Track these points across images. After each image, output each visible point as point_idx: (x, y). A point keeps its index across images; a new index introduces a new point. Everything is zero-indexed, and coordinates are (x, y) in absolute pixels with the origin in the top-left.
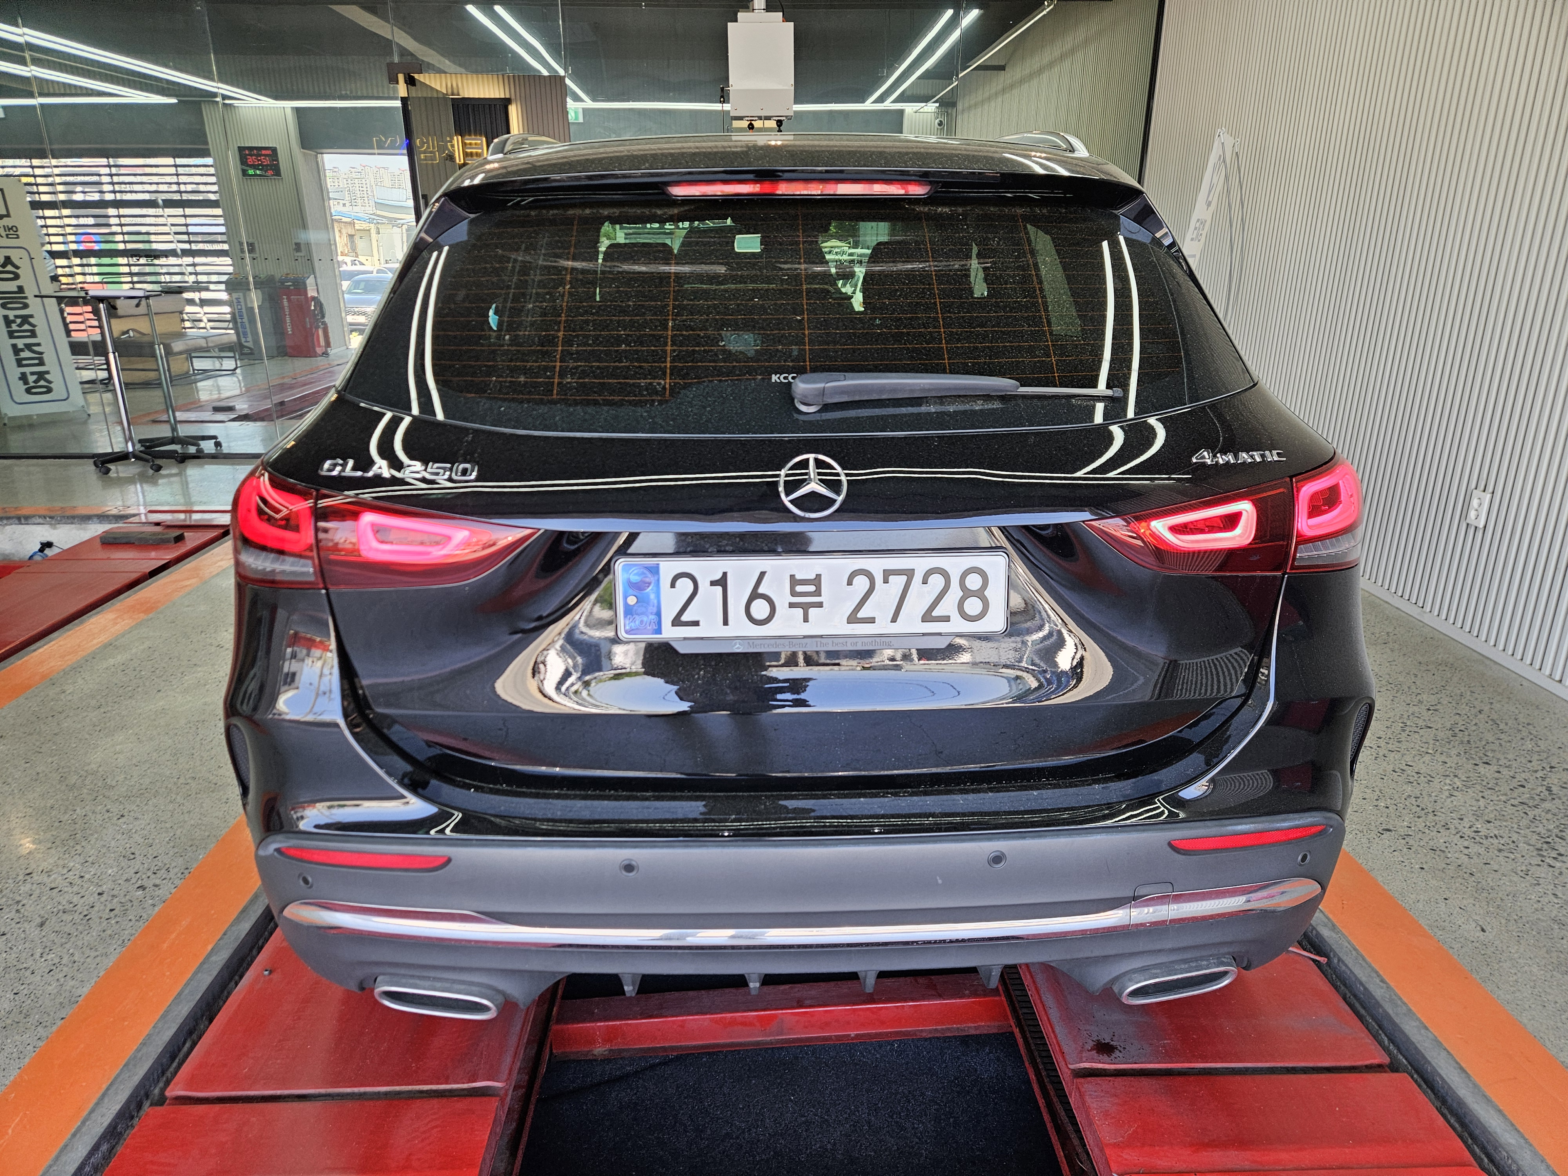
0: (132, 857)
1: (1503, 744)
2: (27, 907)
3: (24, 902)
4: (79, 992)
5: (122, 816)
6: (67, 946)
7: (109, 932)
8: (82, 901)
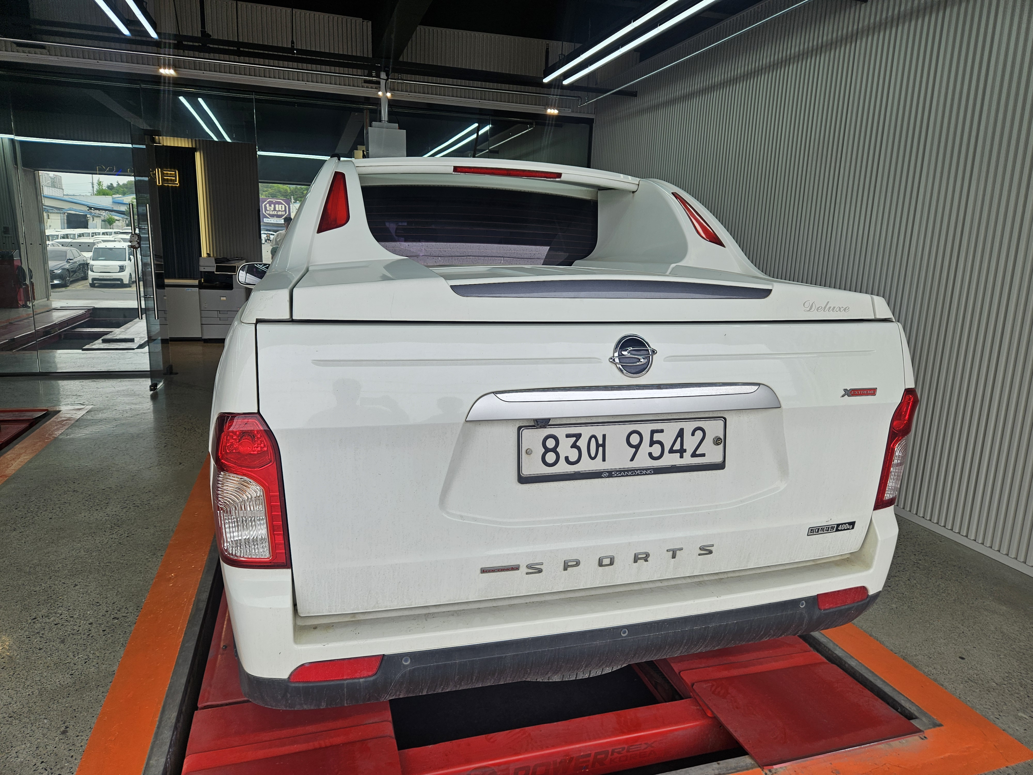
0: (98, 604)
2: (46, 634)
3: (43, 632)
4: (112, 669)
5: (76, 585)
6: (88, 650)
7: (110, 641)
8: (81, 628)
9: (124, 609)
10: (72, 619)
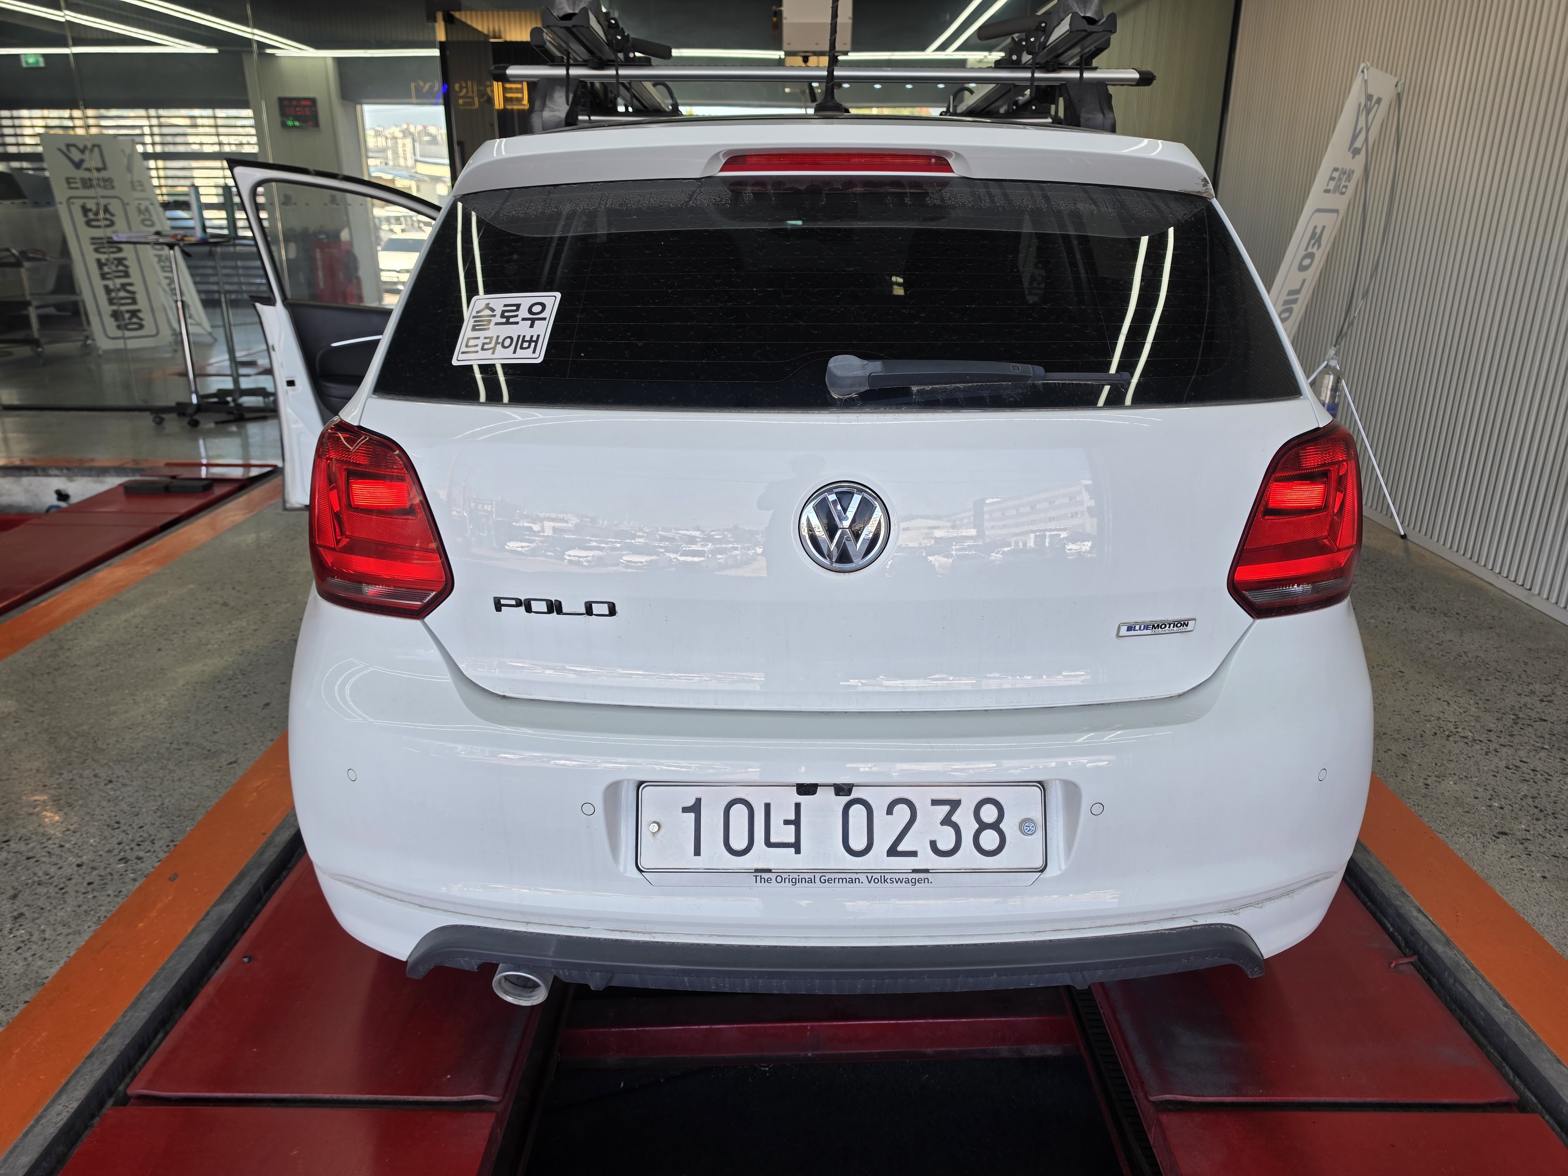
9: (146, 844)
10: (58, 851)
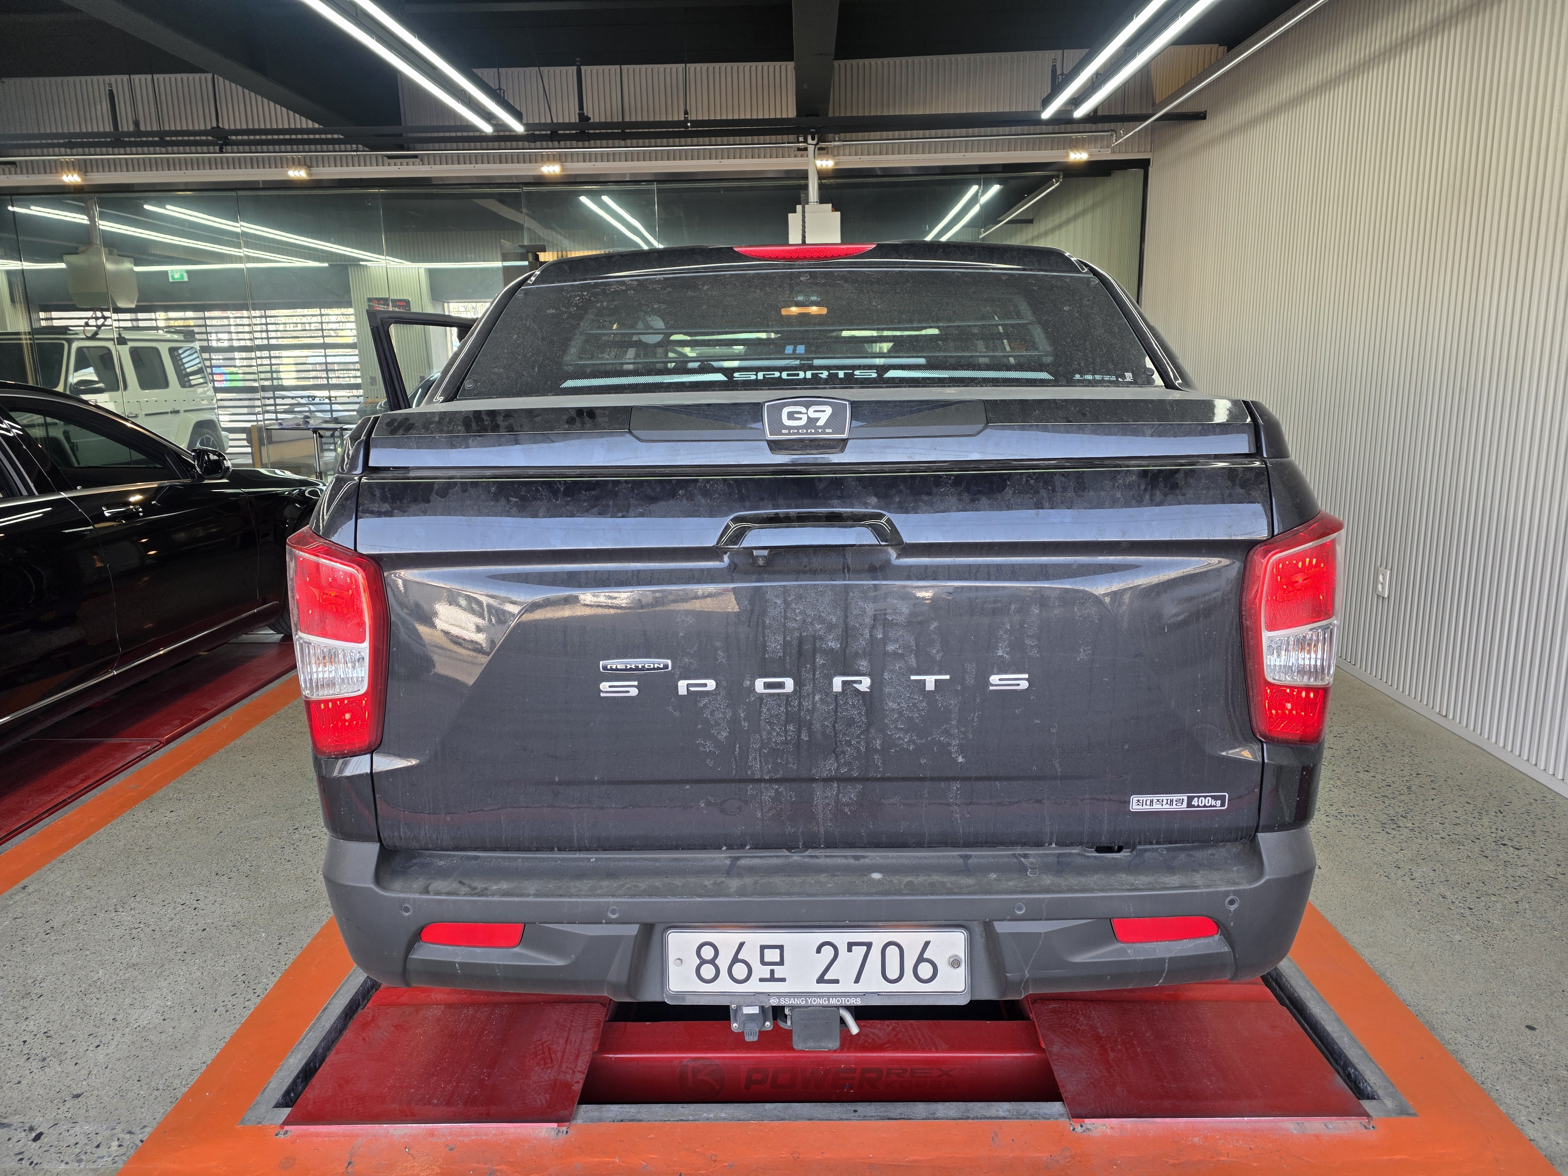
1: (1385, 758)
